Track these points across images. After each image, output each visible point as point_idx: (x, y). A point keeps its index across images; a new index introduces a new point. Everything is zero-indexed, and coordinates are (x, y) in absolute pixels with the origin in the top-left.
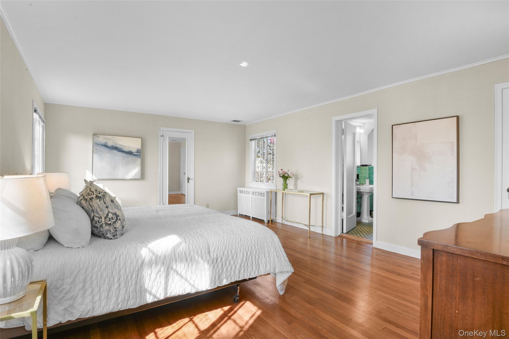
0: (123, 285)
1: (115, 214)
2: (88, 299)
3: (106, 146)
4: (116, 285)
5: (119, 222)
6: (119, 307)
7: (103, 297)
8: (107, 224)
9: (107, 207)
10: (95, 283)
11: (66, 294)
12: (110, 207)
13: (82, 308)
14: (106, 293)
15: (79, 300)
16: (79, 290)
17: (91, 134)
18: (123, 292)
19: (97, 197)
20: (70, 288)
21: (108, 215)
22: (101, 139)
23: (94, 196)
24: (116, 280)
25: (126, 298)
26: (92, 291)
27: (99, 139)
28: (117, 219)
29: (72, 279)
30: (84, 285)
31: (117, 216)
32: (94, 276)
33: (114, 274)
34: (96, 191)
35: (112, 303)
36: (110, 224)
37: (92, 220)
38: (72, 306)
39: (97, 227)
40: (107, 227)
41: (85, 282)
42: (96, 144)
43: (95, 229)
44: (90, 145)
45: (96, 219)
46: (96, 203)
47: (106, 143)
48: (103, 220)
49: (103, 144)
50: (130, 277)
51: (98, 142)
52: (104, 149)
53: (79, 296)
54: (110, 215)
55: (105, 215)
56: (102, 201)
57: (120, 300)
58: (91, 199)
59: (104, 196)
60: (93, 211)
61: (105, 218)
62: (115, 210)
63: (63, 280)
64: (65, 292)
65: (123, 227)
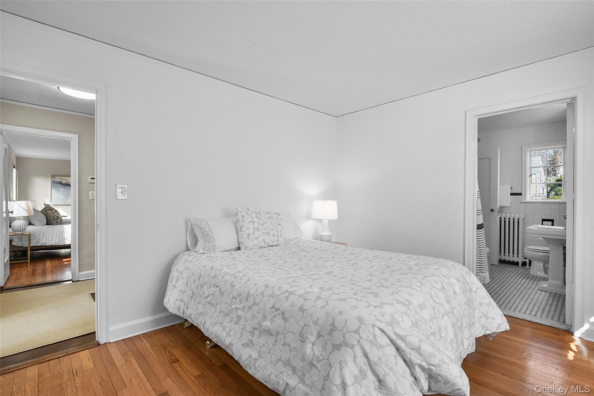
0: (57, 237)
1: (57, 216)
2: (45, 240)
3: (60, 183)
4: (55, 237)
5: (59, 219)
6: (56, 244)
7: (50, 240)
8: (53, 220)
9: (54, 213)
10: (47, 235)
11: (37, 237)
12: (55, 213)
13: (42, 242)
14: (51, 239)
15: (41, 239)
16: (42, 236)
17: (50, 176)
18: (57, 239)
19: (49, 209)
20: (38, 236)
21: (54, 216)
22: (58, 179)
23: (48, 209)
24: (55, 235)
25: (59, 241)
26: (46, 237)
27: (56, 179)
28: (58, 218)
29: (39, 233)
30: (43, 235)
31: (58, 217)
32: (47, 233)
33: (54, 233)
34: (49, 207)
35: (53, 242)
36: (55, 220)
37: (47, 218)
38: (39, 241)
39: (49, 221)
40: (54, 221)
41: (43, 234)
42: (54, 182)
43: (48, 222)
44: (49, 182)
45: (49, 218)
46: (49, 212)
47: (61, 181)
48: (52, 218)
49: (58, 182)
50: (60, 235)
51: (55, 181)
52: (59, 185)
53: (41, 238)
54: (55, 217)
55: (53, 216)
56: (51, 211)
57: (56, 242)
58: (47, 210)
59: (52, 209)
60: (47, 215)
61: (53, 218)
62: (57, 215)
63: (36, 233)
64: (36, 236)
65: (61, 222)
